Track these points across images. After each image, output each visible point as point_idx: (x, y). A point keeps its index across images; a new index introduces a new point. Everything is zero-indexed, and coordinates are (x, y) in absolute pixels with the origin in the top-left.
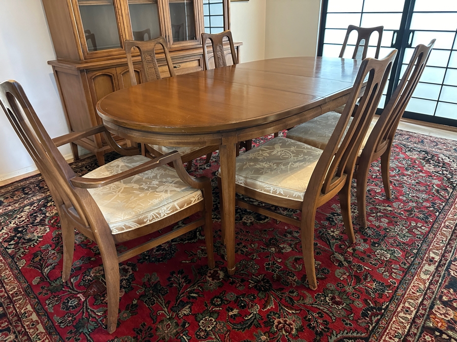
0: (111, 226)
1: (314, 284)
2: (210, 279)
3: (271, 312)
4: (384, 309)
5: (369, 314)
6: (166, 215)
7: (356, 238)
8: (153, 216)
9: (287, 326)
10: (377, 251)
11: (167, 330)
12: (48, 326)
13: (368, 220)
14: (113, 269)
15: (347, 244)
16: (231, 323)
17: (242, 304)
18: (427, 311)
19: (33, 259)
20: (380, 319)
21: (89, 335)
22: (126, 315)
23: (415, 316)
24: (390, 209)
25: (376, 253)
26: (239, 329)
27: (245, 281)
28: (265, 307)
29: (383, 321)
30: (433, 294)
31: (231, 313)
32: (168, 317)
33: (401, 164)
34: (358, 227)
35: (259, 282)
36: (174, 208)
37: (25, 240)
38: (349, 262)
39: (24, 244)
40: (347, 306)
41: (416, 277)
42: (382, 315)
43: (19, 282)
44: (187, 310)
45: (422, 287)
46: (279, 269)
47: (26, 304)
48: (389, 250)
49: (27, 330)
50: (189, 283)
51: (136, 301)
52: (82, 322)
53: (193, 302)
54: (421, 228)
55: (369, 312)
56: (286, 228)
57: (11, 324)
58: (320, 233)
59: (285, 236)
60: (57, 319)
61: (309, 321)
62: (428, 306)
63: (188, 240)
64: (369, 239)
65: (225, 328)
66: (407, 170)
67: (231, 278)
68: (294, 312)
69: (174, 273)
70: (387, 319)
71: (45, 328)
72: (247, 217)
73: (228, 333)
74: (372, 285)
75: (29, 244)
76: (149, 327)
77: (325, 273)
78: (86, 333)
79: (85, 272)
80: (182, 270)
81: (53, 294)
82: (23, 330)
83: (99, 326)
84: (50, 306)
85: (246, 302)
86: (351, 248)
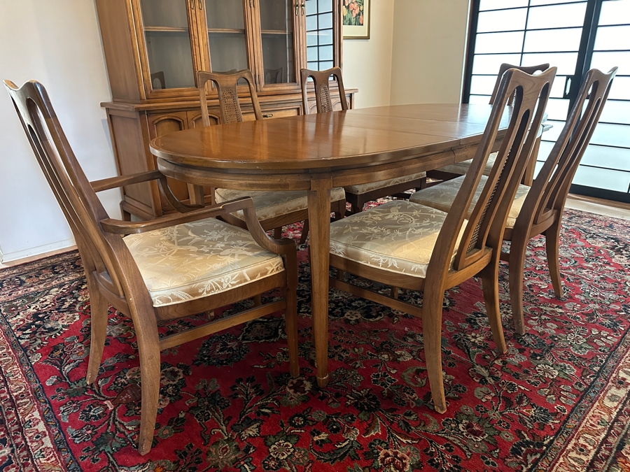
0: (152, 294)
1: (442, 404)
2: (291, 391)
3: (375, 440)
4: (546, 445)
5: (522, 451)
6: (230, 286)
7: (508, 347)
8: (211, 286)
9: (397, 460)
10: (539, 366)
11: (222, 455)
12: (58, 440)
13: (526, 324)
14: (151, 358)
15: (495, 354)
16: (316, 452)
17: (335, 427)
18: (613, 452)
19: (52, 353)
20: (540, 458)
21: (112, 455)
22: (167, 432)
23: (593, 458)
24: (560, 311)
25: (537, 368)
26: (327, 460)
27: (341, 396)
28: (368, 432)
29: (544, 462)
30: (623, 429)
31: (316, 438)
32: (226, 438)
33: (579, 253)
34: (512, 332)
35: (361, 398)
36: (242, 278)
37: (45, 329)
38: (496, 379)
39: (44, 334)
40: (490, 437)
41: (597, 403)
42: (543, 453)
43: (29, 381)
44: (254, 430)
45: (606, 418)
46: (392, 382)
47: (32, 409)
48: (557, 365)
49: (29, 444)
50: (260, 394)
51: (184, 414)
52: (105, 437)
53: (263, 421)
54: (606, 337)
55: (523, 448)
56: (406, 329)
57: (8, 434)
58: (455, 338)
59: (405, 340)
60: (71, 431)
61: (432, 456)
62: (615, 445)
63: (265, 338)
64: (527, 349)
65: (306, 458)
66: (587, 261)
67: (322, 391)
68: (409, 441)
69: (241, 380)
70: (550, 459)
71: (54, 443)
72: (351, 313)
73: (310, 465)
74: (529, 411)
75: (50, 334)
76: (198, 450)
77: (460, 391)
78: (109, 452)
79: (119, 373)
80: (253, 377)
81: (72, 399)
82: (23, 443)
83: (128, 444)
84: (65, 414)
85: (340, 424)
86: (500, 360)
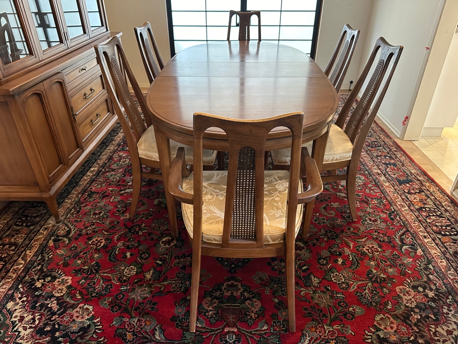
3: (356, 247)
4: (394, 211)
9: (373, 249)
11: (323, 300)
16: (348, 268)
17: (338, 253)
19: (124, 339)
27: (318, 239)
28: (349, 246)
30: (400, 191)
31: (340, 263)
32: (312, 292)
35: (326, 234)
37: (76, 333)
39: (85, 336)
40: (380, 219)
41: (384, 186)
42: (398, 214)
44: (316, 279)
45: (392, 190)
46: (325, 220)
51: (276, 299)
52: (262, 343)
53: (311, 273)
55: (392, 217)
61: (378, 239)
62: (406, 199)
65: (350, 273)
67: (309, 242)
68: (365, 239)
70: (401, 215)
73: (355, 274)
74: (375, 202)
75: (91, 332)
76: (311, 307)
79: (200, 311)
83: (280, 335)
85: (337, 250)
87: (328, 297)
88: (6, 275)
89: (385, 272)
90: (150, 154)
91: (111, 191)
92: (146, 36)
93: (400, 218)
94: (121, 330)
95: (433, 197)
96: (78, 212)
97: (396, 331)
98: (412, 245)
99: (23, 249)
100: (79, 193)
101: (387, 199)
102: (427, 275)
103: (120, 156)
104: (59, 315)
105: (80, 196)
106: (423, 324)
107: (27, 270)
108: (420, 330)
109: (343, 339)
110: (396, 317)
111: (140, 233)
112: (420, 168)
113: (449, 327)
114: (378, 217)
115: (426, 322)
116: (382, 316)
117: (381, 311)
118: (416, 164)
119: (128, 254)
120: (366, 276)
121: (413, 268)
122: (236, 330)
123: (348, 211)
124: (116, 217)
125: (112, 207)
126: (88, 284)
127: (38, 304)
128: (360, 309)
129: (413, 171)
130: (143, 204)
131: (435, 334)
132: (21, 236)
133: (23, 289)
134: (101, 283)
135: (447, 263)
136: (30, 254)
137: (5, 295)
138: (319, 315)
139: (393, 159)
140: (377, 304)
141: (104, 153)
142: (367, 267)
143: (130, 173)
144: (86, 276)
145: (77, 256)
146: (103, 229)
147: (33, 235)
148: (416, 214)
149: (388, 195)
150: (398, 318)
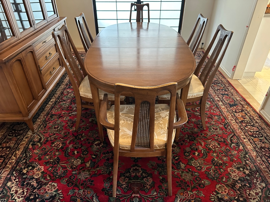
3: (206, 145)
4: (227, 123)
5: (226, 127)
9: (215, 146)
11: (187, 177)
16: (201, 158)
17: (195, 149)
23: (235, 120)
26: (206, 157)
27: (184, 141)
28: (202, 145)
31: (196, 155)
32: (181, 172)
35: (188, 138)
37: (49, 199)
41: (221, 108)
44: (183, 165)
46: (187, 129)
51: (161, 177)
53: (180, 161)
61: (218, 140)
62: (234, 115)
65: (202, 161)
67: (179, 143)
68: (210, 140)
73: (205, 161)
74: (216, 118)
76: (181, 181)
79: (117, 185)
87: (190, 175)
88: (5, 166)
89: (222, 160)
90: (87, 94)
91: (64, 114)
92: (82, 22)
93: (230, 127)
94: (74, 197)
95: (249, 114)
96: (45, 127)
97: (227, 194)
98: (237, 143)
99: (14, 150)
100: (45, 115)
101: (223, 116)
102: (245, 161)
103: (68, 92)
104: (38, 189)
105: (45, 117)
106: (243, 189)
107: (17, 163)
108: (241, 193)
109: (198, 199)
110: (228, 186)
111: (82, 139)
112: (242, 97)
113: (257, 191)
114: (218, 127)
115: (244, 188)
116: (220, 185)
117: (219, 183)
118: (239, 94)
119: (76, 152)
120: (211, 162)
121: (238, 157)
122: (139, 196)
123: (201, 124)
124: (67, 129)
125: (65, 124)
126: (54, 170)
127: (25, 183)
128: (208, 182)
129: (238, 99)
130: (83, 121)
131: (249, 195)
132: (13, 142)
133: (16, 174)
134: (61, 169)
135: (256, 154)
136: (18, 153)
137: (6, 178)
138: (185, 185)
139: (226, 91)
140: (217, 178)
141: (58, 90)
142: (211, 157)
143: (74, 102)
144: (52, 165)
145: (46, 154)
146: (60, 137)
147: (20, 142)
148: (239, 124)
149: (224, 113)
150: (229, 186)
